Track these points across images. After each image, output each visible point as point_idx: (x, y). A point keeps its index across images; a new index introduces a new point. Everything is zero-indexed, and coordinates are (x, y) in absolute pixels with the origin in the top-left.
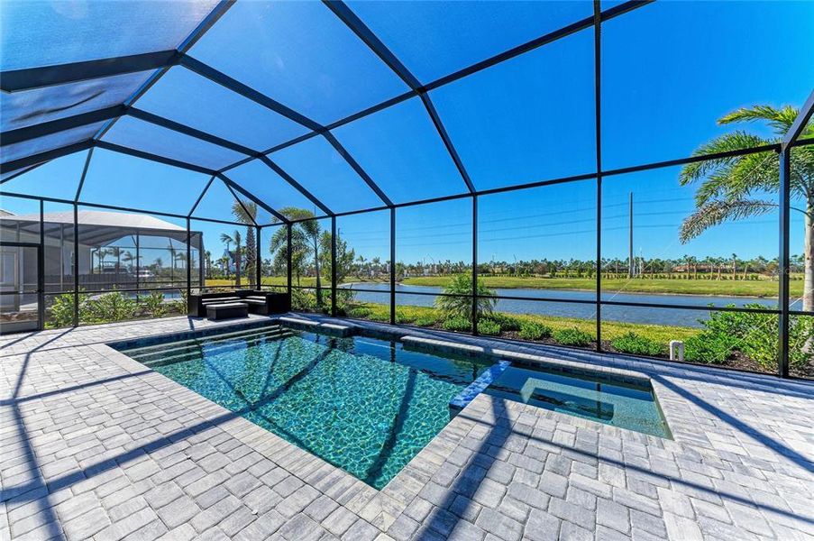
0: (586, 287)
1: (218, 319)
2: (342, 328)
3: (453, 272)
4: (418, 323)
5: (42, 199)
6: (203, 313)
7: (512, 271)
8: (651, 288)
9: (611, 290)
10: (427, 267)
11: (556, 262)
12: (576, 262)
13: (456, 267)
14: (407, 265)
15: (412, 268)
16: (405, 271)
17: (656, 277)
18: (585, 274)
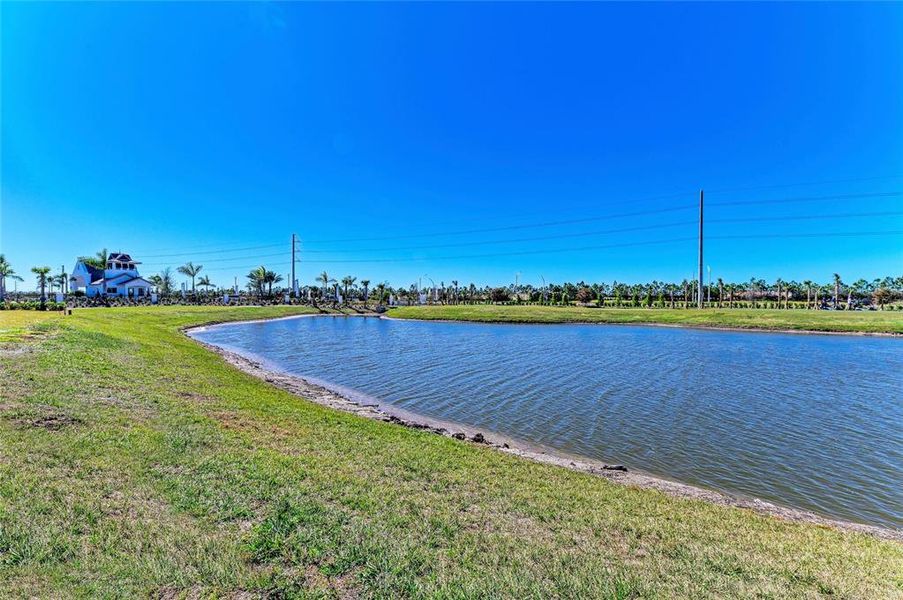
3: (460, 299)
10: (425, 291)
11: (596, 286)
13: (464, 292)
14: (396, 288)
15: (404, 293)
16: (391, 297)
18: (642, 302)
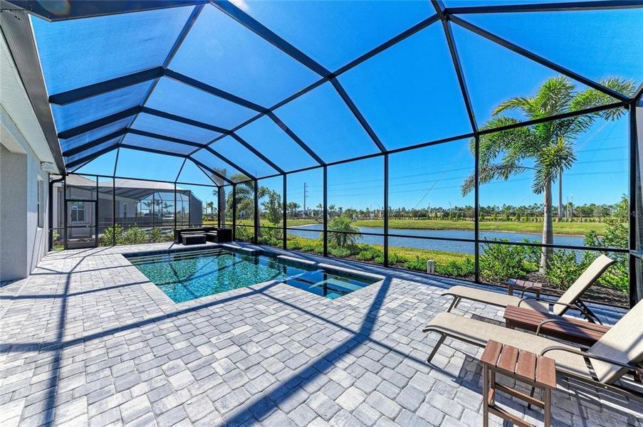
0: (508, 230)
1: (187, 244)
2: (251, 250)
4: (303, 249)
5: (97, 176)
6: (180, 241)
7: (446, 215)
8: (570, 230)
9: (531, 232)
10: (374, 212)
11: (489, 207)
12: (509, 208)
13: (399, 212)
14: (358, 210)
15: (362, 213)
16: (355, 215)
17: (586, 221)
18: (514, 218)
